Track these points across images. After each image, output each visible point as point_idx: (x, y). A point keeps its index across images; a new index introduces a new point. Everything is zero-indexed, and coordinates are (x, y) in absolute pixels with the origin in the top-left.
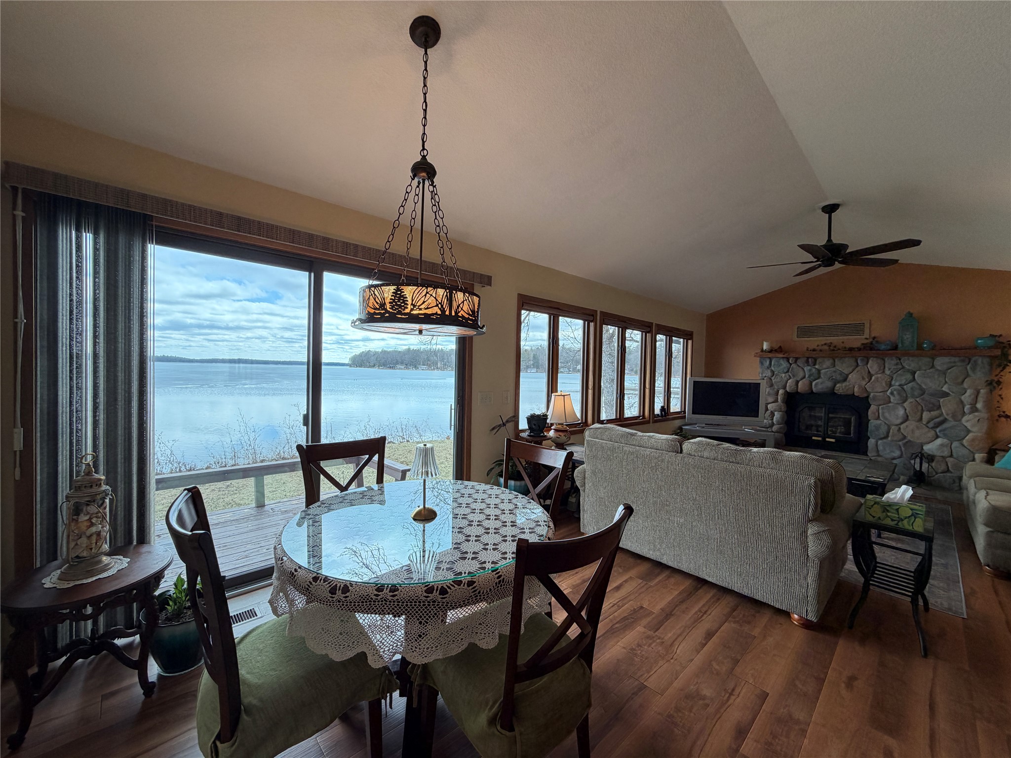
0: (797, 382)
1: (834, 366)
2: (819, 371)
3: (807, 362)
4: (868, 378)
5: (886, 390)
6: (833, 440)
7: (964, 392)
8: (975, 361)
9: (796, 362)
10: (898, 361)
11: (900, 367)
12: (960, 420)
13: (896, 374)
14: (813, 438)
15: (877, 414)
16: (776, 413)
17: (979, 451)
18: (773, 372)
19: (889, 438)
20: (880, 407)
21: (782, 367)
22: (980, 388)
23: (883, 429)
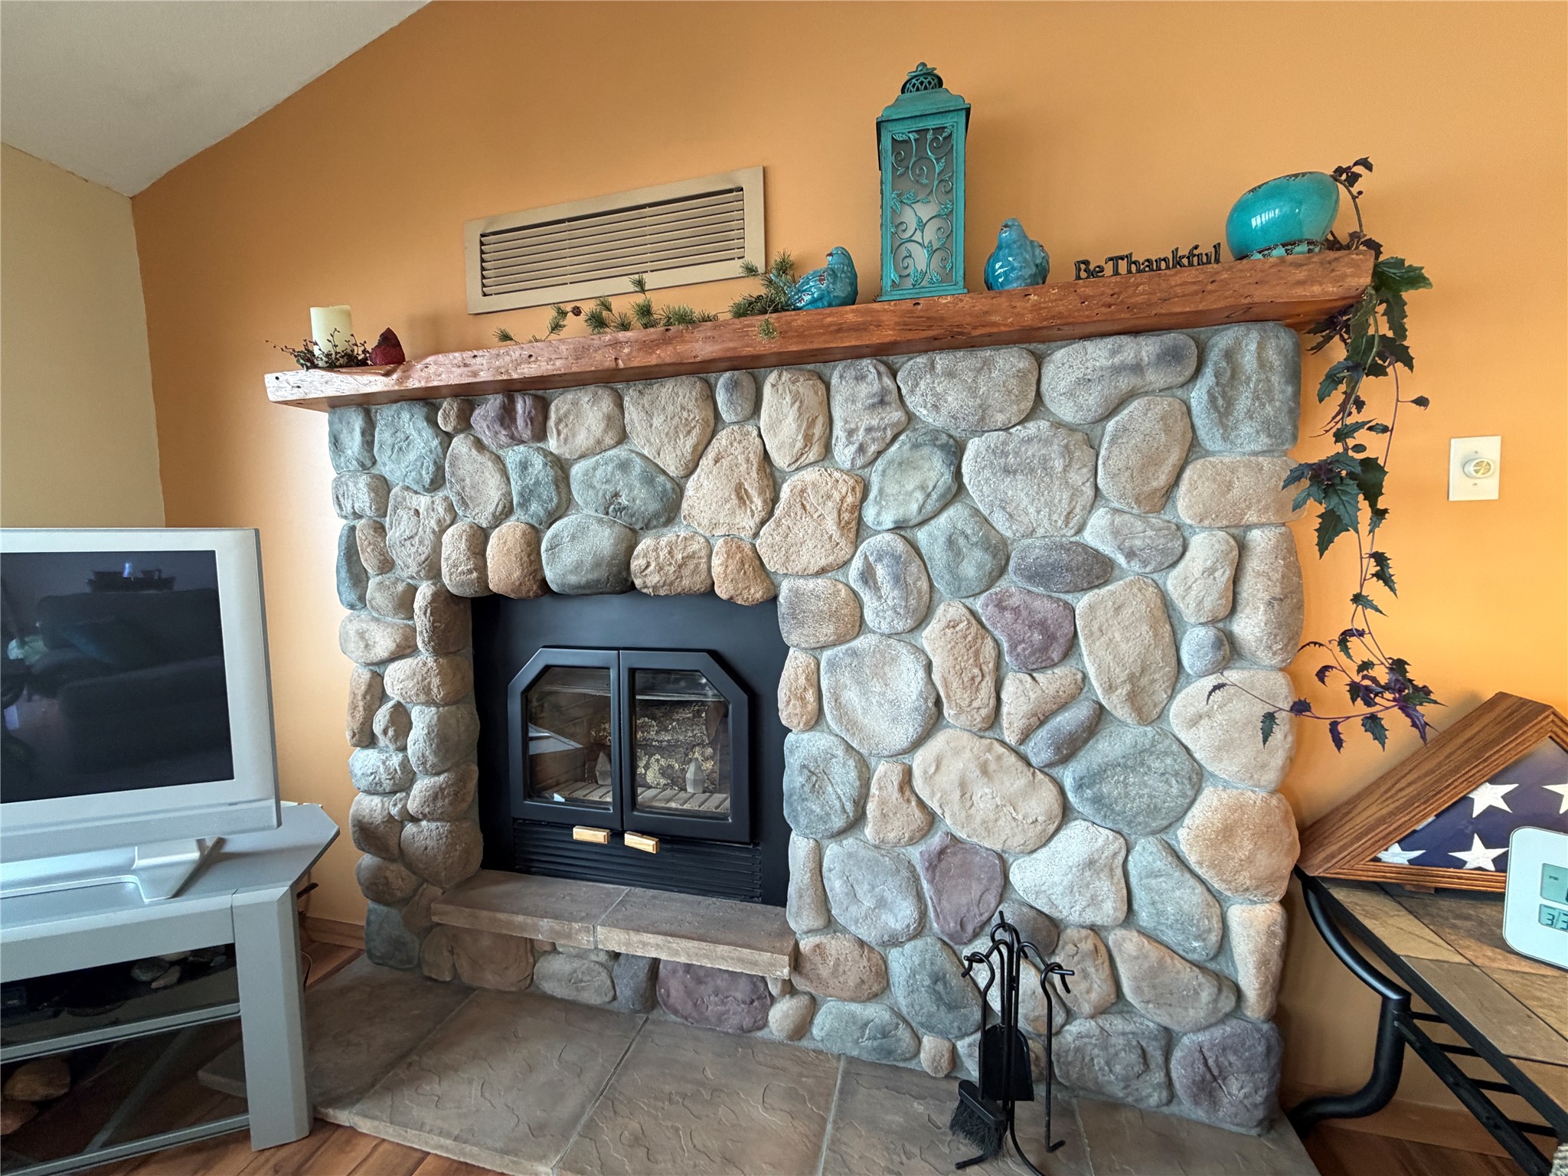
0: (479, 539)
1: (623, 437)
2: (561, 467)
3: (507, 416)
4: (761, 492)
5: (843, 553)
6: (647, 845)
7: (1178, 544)
8: (1229, 355)
9: (465, 424)
10: (887, 381)
11: (896, 415)
12: (1162, 715)
13: (880, 464)
14: (580, 834)
15: (810, 696)
16: (415, 713)
17: (1249, 893)
18: (382, 488)
19: (869, 831)
20: (826, 656)
21: (412, 456)
22: (1251, 517)
23: (843, 779)
